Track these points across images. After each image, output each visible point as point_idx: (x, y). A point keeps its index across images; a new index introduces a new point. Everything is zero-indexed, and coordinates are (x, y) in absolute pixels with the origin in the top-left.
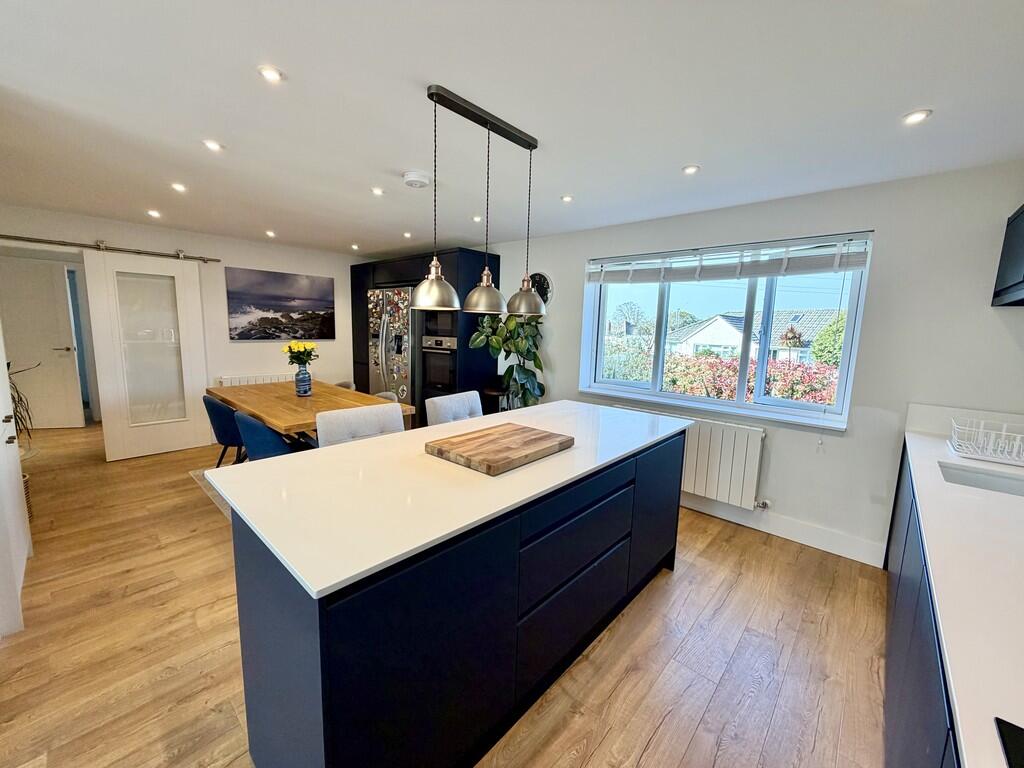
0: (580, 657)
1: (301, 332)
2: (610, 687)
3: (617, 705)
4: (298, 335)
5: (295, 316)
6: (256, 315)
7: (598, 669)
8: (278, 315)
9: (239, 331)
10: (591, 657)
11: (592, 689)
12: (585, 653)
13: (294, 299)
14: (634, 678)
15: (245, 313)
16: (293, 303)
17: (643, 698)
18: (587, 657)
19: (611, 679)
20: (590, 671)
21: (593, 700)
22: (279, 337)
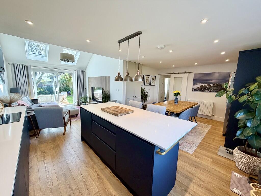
0: (107, 167)
1: (213, 90)
2: (96, 171)
3: (92, 171)
4: (211, 91)
5: (211, 85)
6: (199, 85)
7: (102, 170)
8: (206, 85)
9: (194, 89)
10: (106, 169)
11: (97, 167)
12: (108, 168)
13: (212, 80)
14: (97, 177)
15: (197, 84)
16: (212, 81)
17: (91, 177)
18: (106, 168)
19: (99, 172)
20: (102, 168)
21: (95, 166)
22: (205, 91)
